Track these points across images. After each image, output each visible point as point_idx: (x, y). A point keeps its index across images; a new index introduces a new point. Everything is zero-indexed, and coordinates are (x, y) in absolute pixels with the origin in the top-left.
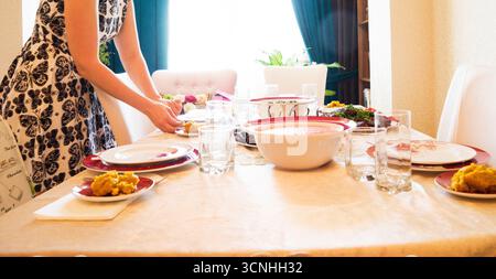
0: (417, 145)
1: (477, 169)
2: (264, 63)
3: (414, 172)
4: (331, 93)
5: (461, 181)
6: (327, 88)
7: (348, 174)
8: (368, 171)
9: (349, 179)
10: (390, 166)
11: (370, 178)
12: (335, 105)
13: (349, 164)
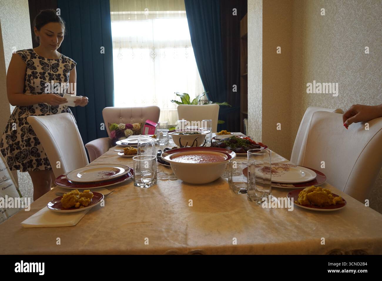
0: (277, 167)
1: (316, 189)
2: (177, 102)
3: (273, 188)
4: (222, 122)
5: (304, 199)
6: (220, 118)
7: (230, 188)
8: (243, 187)
9: (230, 192)
10: (258, 184)
11: (244, 192)
12: (223, 133)
13: (230, 181)
